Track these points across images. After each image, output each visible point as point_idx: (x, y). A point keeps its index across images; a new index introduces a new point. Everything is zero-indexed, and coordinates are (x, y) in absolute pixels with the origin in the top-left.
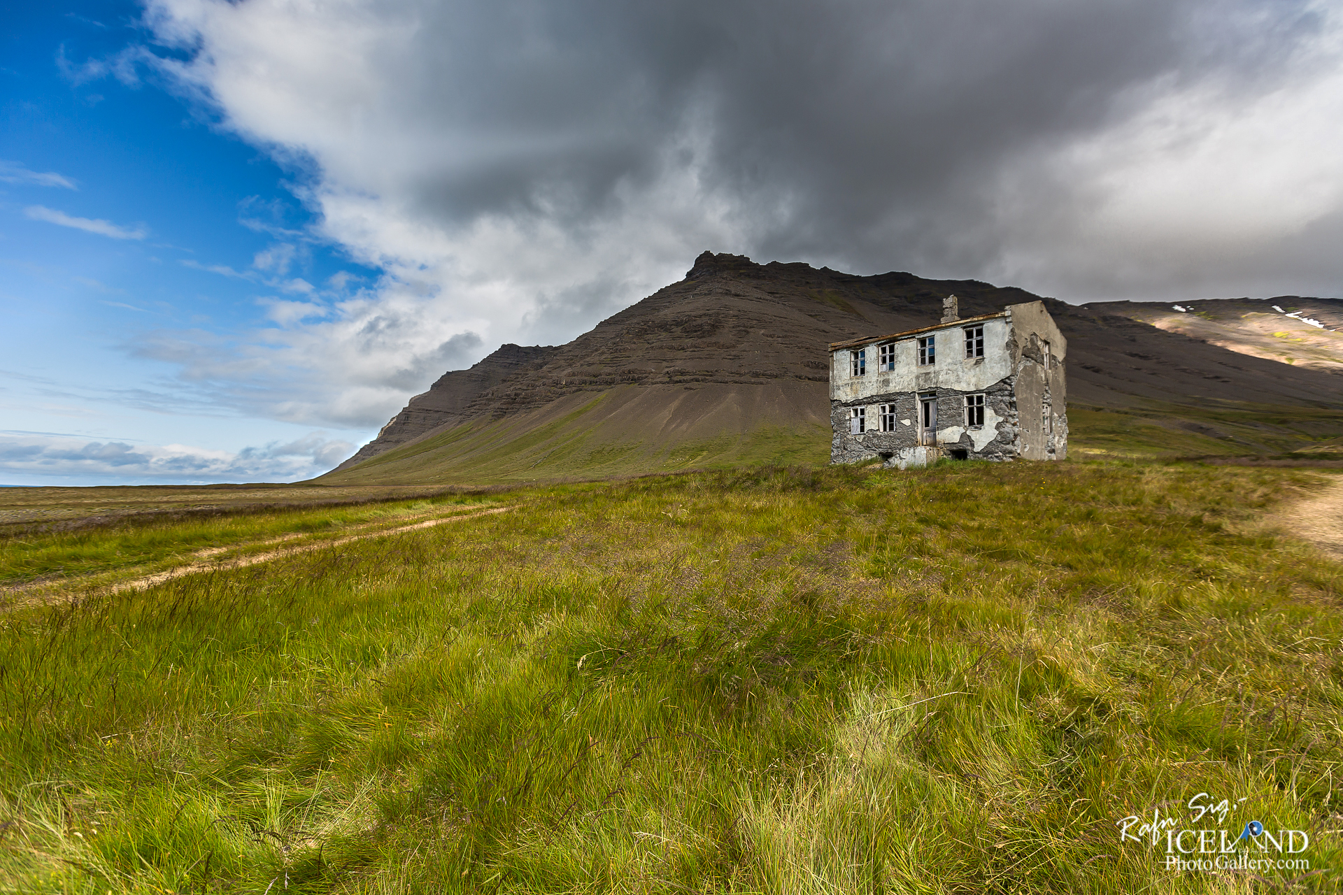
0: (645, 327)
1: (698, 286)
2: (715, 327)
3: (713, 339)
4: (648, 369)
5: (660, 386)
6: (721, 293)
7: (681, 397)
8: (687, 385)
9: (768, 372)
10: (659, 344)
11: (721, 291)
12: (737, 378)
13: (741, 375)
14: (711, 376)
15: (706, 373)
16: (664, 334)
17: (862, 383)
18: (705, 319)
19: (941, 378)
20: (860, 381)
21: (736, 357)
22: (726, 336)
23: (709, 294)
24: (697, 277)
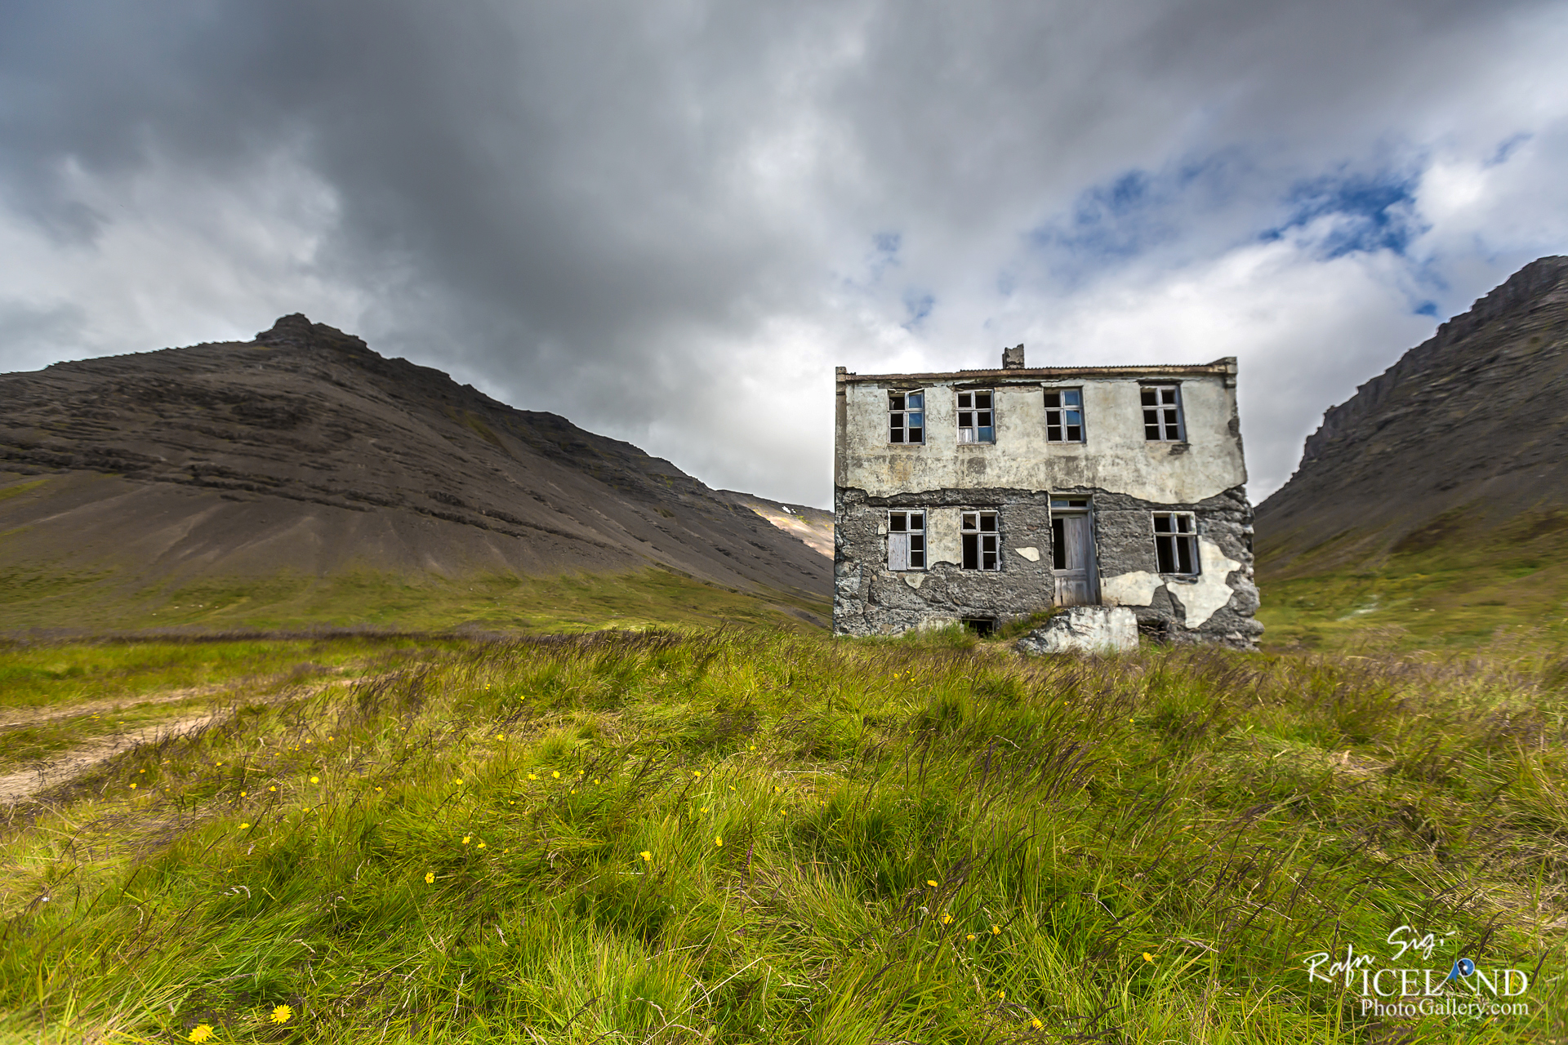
0: (160, 389)
1: (275, 356)
2: (295, 418)
3: (290, 435)
4: (152, 455)
5: (173, 485)
6: (314, 375)
7: (213, 509)
8: (229, 493)
9: (375, 496)
10: (185, 420)
11: (314, 371)
12: (321, 496)
13: (328, 492)
14: (276, 485)
15: (269, 480)
16: (198, 408)
17: (918, 459)
18: (279, 403)
19: (1102, 471)
20: (914, 454)
21: (328, 467)
22: (312, 433)
23: (293, 371)
24: (275, 344)
